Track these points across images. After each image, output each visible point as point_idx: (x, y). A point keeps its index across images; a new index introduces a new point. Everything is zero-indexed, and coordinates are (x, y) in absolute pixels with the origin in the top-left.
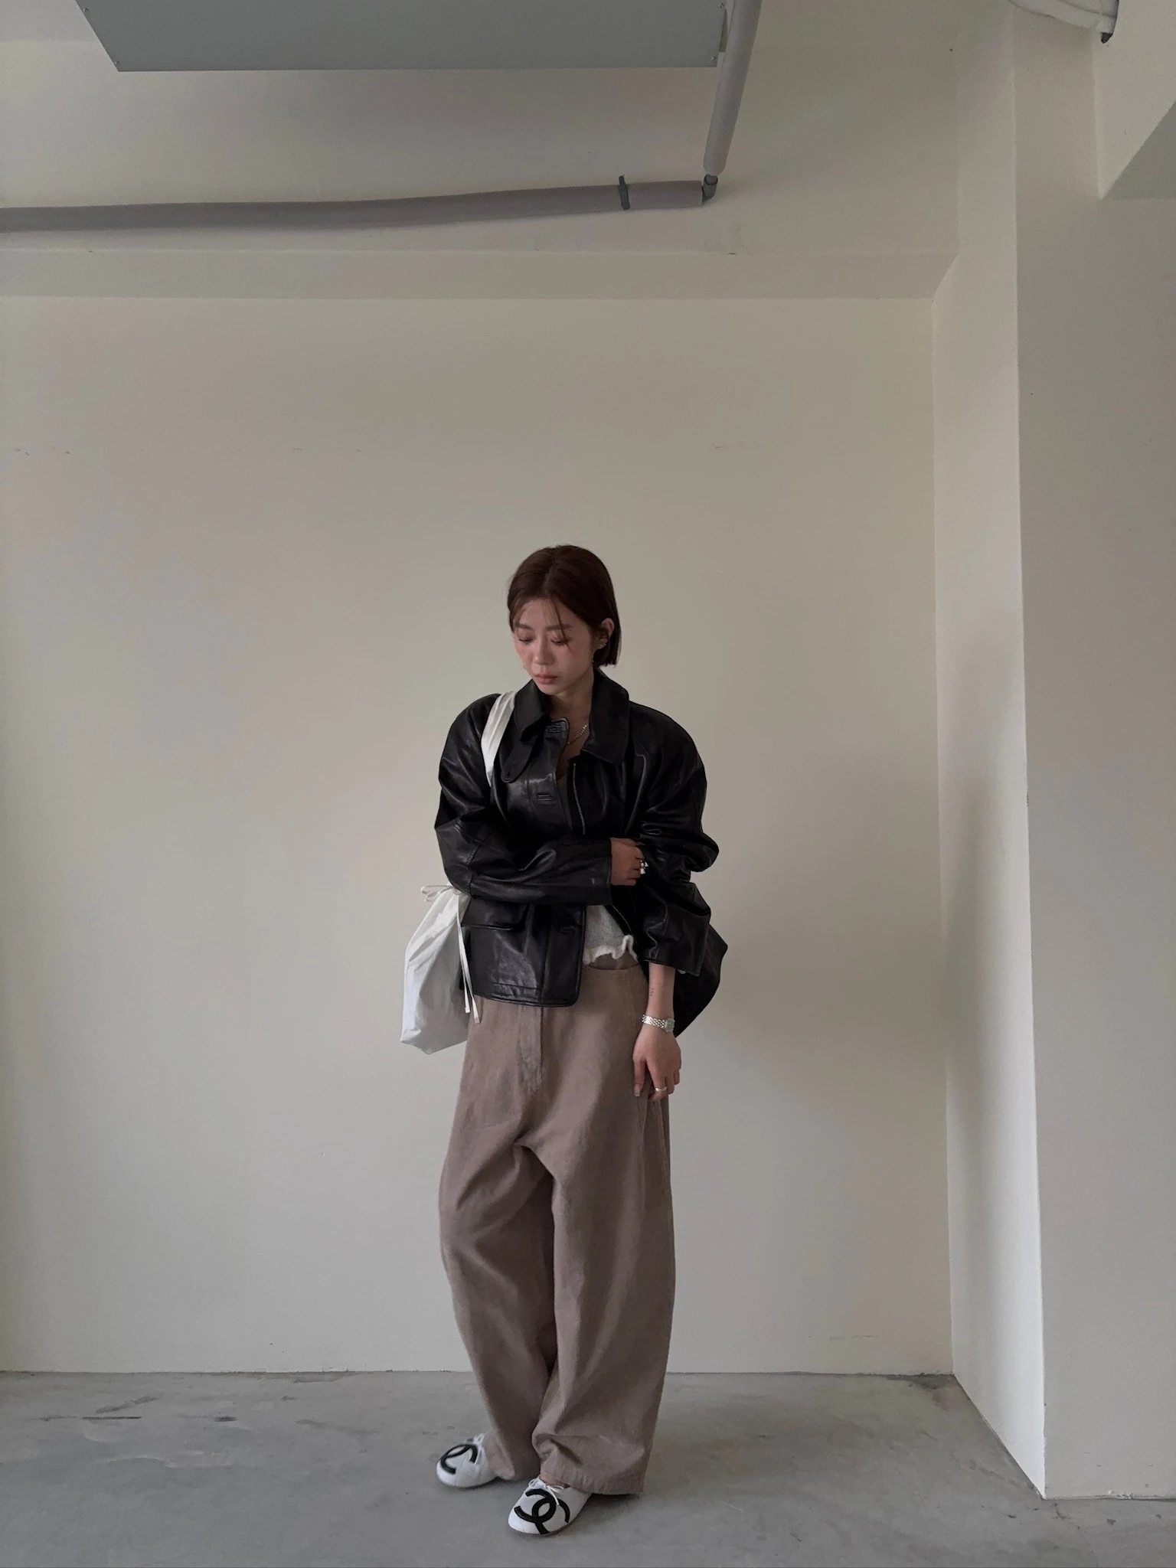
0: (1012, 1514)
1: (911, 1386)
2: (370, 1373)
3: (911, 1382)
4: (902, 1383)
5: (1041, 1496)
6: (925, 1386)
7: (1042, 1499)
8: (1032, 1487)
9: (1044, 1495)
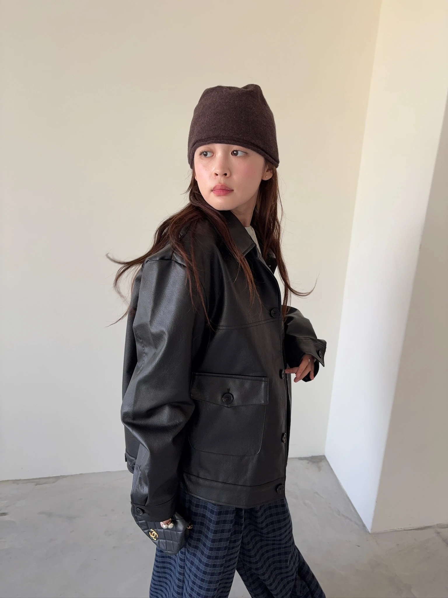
0: (359, 545)
1: (308, 463)
2: (72, 476)
3: (307, 461)
4: (305, 462)
5: (369, 532)
6: (314, 462)
7: (370, 534)
8: (364, 526)
9: (370, 531)
